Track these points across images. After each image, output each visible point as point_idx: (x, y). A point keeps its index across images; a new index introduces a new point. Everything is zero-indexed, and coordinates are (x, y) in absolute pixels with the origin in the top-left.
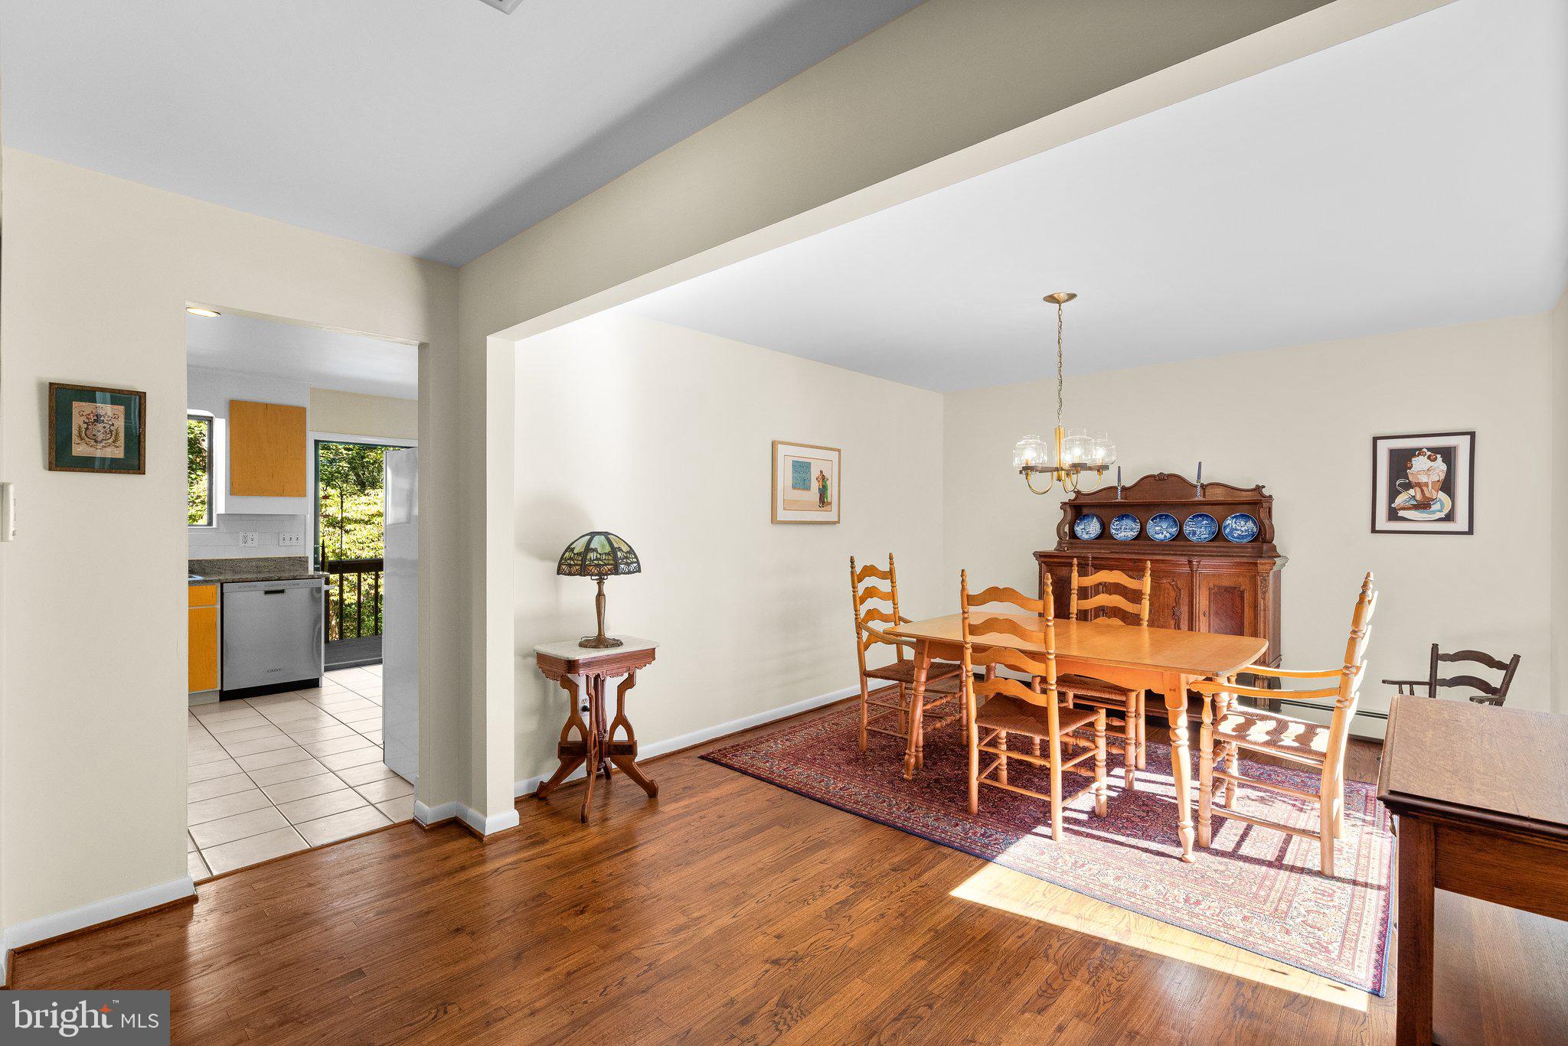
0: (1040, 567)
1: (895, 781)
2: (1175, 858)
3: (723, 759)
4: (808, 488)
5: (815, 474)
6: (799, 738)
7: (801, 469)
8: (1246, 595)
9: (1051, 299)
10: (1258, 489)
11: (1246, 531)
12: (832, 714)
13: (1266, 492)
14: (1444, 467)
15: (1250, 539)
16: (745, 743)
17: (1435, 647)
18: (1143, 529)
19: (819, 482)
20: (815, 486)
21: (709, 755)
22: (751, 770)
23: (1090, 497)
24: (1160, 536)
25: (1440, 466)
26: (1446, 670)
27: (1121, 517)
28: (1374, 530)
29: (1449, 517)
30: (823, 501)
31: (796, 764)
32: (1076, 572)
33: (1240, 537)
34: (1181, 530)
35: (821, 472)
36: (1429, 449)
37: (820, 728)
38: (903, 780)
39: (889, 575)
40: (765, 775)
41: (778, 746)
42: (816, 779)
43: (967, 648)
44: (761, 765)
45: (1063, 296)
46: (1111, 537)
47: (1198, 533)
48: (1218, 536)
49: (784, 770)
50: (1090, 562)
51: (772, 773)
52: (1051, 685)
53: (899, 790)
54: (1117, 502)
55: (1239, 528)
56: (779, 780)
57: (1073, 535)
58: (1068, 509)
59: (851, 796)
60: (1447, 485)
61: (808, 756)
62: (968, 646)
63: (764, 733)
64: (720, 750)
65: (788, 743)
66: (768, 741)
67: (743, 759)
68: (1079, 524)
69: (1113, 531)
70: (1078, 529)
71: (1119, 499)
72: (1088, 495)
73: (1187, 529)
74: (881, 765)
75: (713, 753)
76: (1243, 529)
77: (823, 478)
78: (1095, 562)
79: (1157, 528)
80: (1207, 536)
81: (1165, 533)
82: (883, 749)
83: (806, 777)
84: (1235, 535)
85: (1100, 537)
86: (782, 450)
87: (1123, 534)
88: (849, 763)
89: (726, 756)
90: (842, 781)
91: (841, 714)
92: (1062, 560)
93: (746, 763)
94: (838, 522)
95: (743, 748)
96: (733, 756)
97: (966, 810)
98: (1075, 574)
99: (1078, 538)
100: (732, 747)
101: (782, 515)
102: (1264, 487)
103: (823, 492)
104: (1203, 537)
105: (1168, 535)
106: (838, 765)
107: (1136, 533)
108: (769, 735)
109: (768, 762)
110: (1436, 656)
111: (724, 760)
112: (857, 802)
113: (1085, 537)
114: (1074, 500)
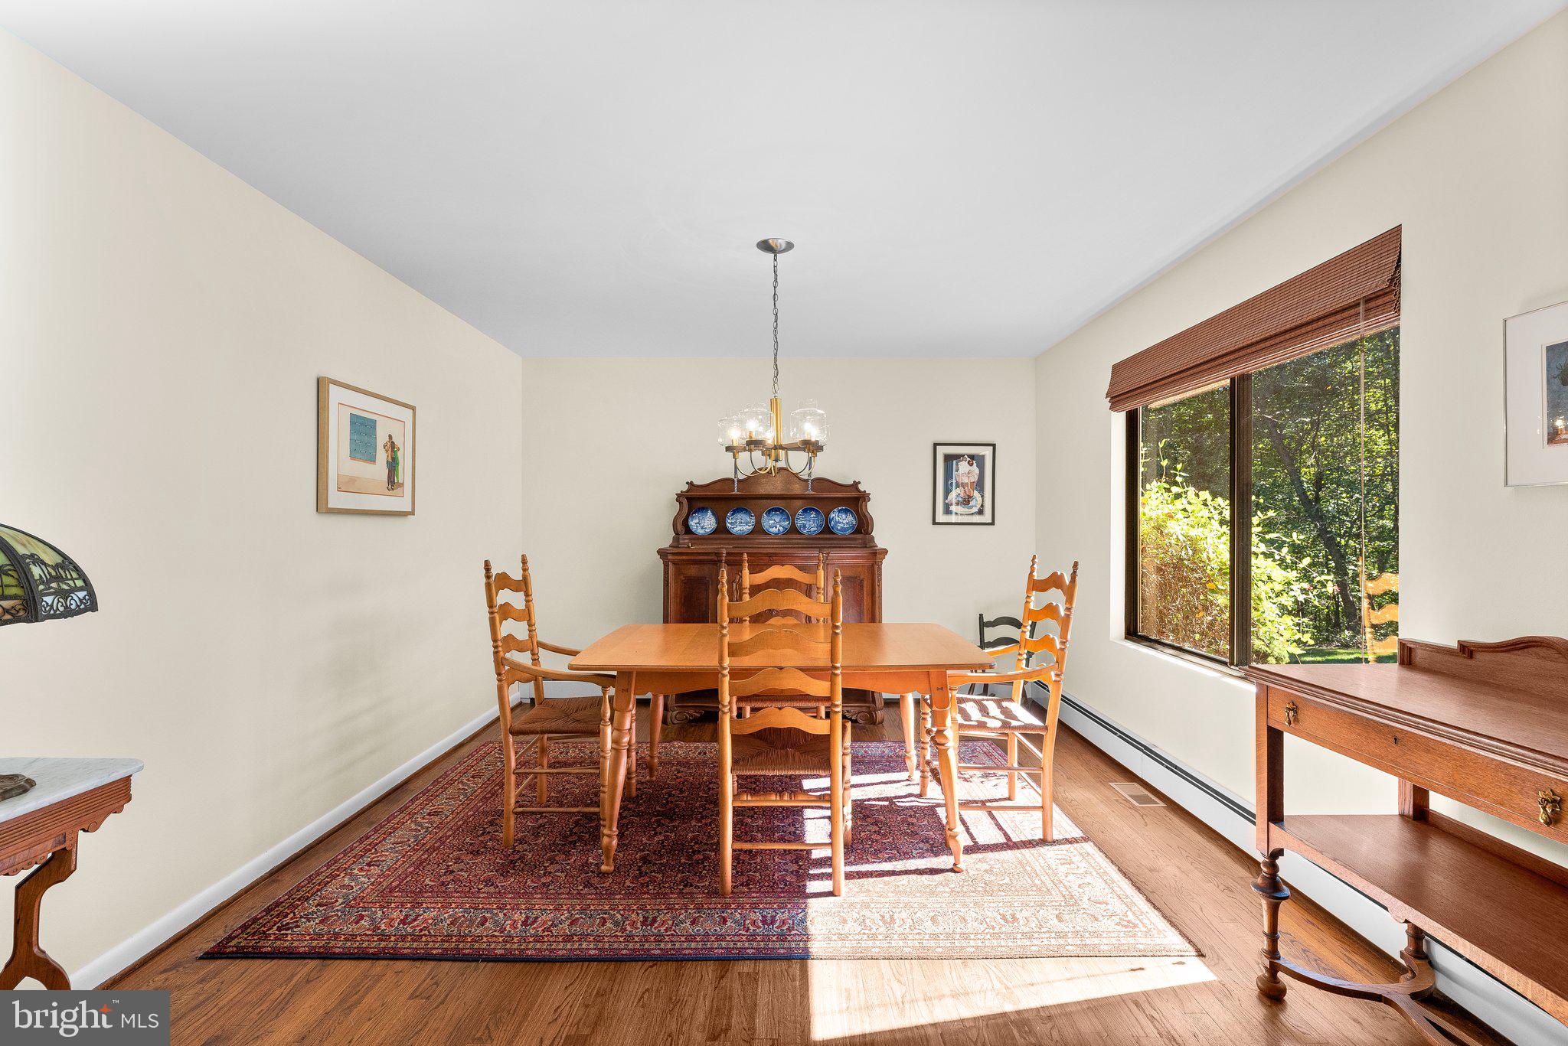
0: (666, 566)
1: (590, 878)
2: (948, 871)
3: (261, 943)
4: (372, 460)
5: (381, 439)
6: (390, 852)
7: (362, 428)
8: (865, 583)
9: (766, 246)
10: (856, 484)
11: (847, 524)
12: (416, 798)
13: (862, 488)
14: (977, 471)
15: (850, 531)
16: (290, 894)
17: (981, 616)
18: (758, 523)
19: (387, 451)
20: (382, 456)
21: (222, 945)
22: (338, 946)
23: (704, 488)
24: (774, 530)
25: (975, 469)
26: (991, 634)
27: (737, 511)
28: (934, 523)
29: (981, 512)
30: (392, 482)
31: (416, 905)
32: (747, 569)
33: (843, 530)
34: (793, 524)
35: (390, 437)
36: (969, 456)
37: (413, 827)
38: (603, 875)
39: (523, 586)
40: (374, 945)
41: (360, 880)
42: (472, 921)
43: (724, 676)
44: (350, 928)
45: (781, 243)
46: (728, 532)
47: (808, 526)
48: (827, 529)
49: (403, 922)
50: (724, 558)
51: (384, 937)
52: (837, 706)
53: (610, 895)
54: (732, 495)
55: (842, 521)
56: (406, 947)
57: (688, 530)
58: (685, 502)
59: (548, 929)
60: (980, 485)
61: (427, 881)
62: (726, 672)
63: (317, 864)
64: (244, 927)
65: (375, 870)
66: (333, 877)
67: (307, 929)
68: (693, 517)
69: (729, 525)
70: (693, 523)
71: (736, 492)
72: (702, 486)
73: (799, 523)
74: (552, 861)
75: (230, 938)
76: (845, 522)
77: (392, 447)
78: (729, 558)
79: (771, 522)
80: (815, 529)
81: (778, 526)
82: (537, 835)
83: (452, 923)
84: (839, 528)
85: (715, 532)
86: (335, 394)
87: (738, 528)
88: (504, 872)
89: (265, 934)
90: (516, 908)
91: (429, 795)
92: (692, 558)
93: (320, 936)
94: (412, 513)
95: (293, 907)
96: (279, 929)
97: (716, 892)
98: (746, 571)
99: (693, 533)
100: (268, 911)
101: (336, 500)
102: (859, 483)
103: (393, 465)
104: (812, 529)
105: (781, 528)
106: (488, 882)
107: (752, 527)
108: (328, 866)
109: (362, 917)
110: (983, 625)
111: (267, 946)
112: (568, 938)
113: (700, 531)
114: (687, 491)
